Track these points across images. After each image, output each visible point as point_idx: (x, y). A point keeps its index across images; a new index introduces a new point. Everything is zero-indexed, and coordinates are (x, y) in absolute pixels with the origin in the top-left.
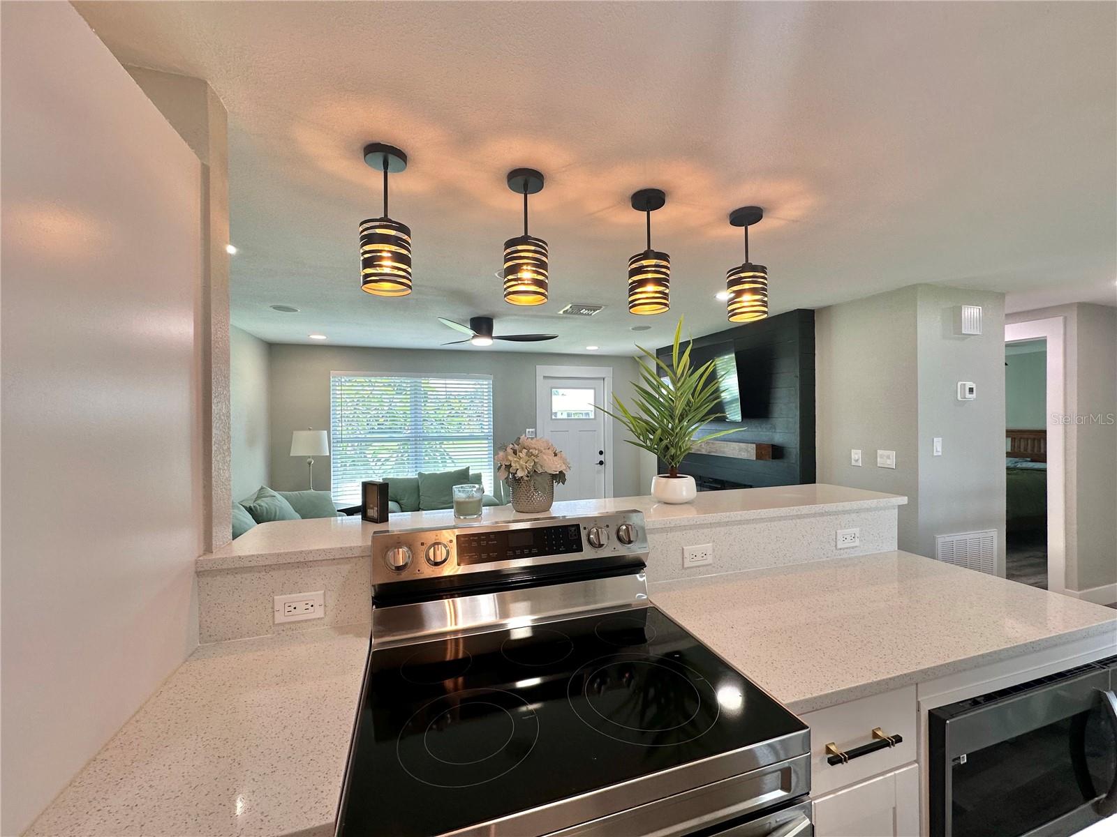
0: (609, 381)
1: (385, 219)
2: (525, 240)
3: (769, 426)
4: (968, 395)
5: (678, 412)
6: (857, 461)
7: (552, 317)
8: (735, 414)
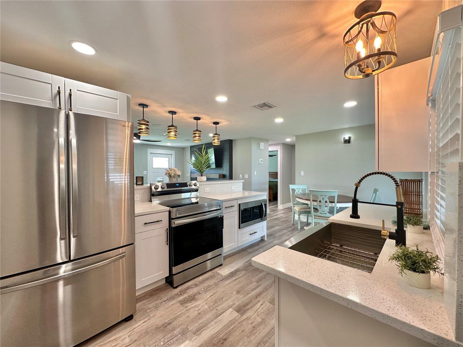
0: (173, 156)
1: (143, 120)
2: (172, 126)
3: (222, 169)
4: (261, 162)
5: (203, 163)
6: (241, 177)
7: (163, 136)
8: (213, 166)
